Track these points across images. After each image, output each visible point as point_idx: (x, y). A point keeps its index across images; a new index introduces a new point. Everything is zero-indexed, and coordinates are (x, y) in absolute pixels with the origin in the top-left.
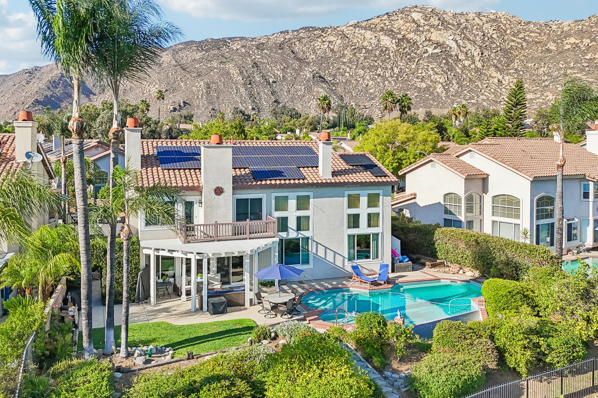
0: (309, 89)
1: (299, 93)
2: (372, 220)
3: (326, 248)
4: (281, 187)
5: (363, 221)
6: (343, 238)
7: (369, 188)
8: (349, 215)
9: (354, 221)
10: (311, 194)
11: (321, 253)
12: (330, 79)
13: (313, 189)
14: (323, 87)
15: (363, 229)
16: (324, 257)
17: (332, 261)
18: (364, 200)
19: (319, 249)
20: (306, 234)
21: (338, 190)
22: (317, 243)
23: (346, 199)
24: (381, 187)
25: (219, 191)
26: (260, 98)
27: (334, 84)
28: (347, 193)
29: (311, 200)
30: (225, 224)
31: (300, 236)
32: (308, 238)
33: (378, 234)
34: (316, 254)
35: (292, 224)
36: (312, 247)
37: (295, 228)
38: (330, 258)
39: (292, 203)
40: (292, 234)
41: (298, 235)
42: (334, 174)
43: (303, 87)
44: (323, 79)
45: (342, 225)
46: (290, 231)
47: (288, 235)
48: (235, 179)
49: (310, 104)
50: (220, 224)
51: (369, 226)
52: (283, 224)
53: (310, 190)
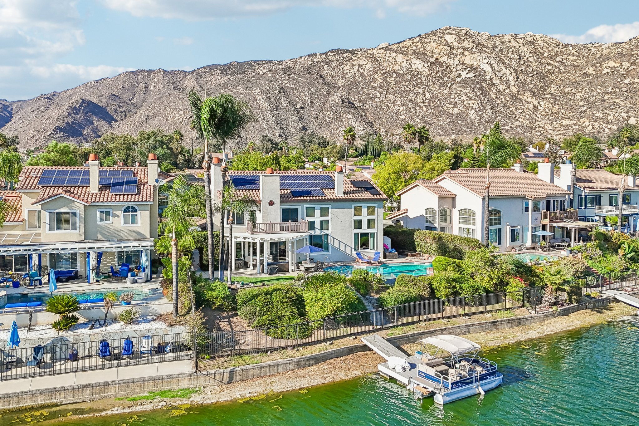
0: (338, 116)
1: (327, 119)
2: (370, 223)
3: (340, 241)
4: (311, 201)
5: (365, 224)
6: (351, 235)
7: (368, 202)
8: (355, 221)
9: (358, 224)
10: (330, 206)
11: (336, 245)
12: (360, 104)
13: (331, 203)
14: (352, 113)
15: (364, 229)
16: (338, 247)
17: (344, 250)
18: (365, 211)
19: (335, 242)
20: (327, 232)
21: (348, 204)
22: (334, 238)
23: (353, 210)
24: (376, 202)
25: (271, 203)
26: (288, 125)
27: (363, 110)
28: (353, 206)
29: (330, 210)
30: (276, 223)
31: (323, 233)
32: (328, 235)
33: (374, 233)
34: (333, 245)
35: (318, 225)
36: (330, 241)
37: (319, 228)
38: (342, 248)
39: (318, 212)
40: (318, 232)
41: (321, 233)
42: (345, 193)
43: (332, 113)
44: (352, 105)
45: (351, 227)
46: (316, 230)
47: (315, 232)
48: (282, 196)
49: (338, 131)
50: (273, 223)
51: (368, 227)
52: (312, 225)
53: (328, 203)
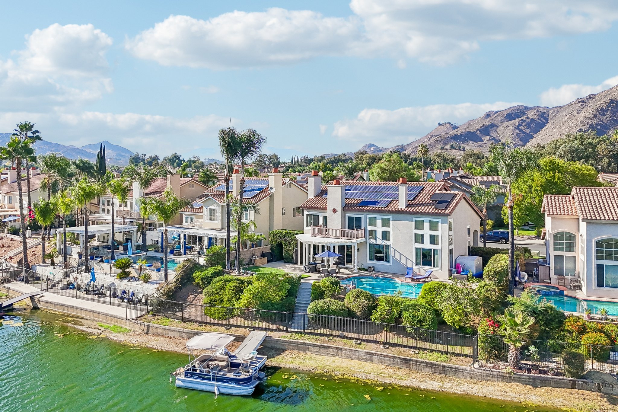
2: (433, 240)
3: (400, 254)
5: (427, 239)
6: (412, 249)
7: (430, 216)
8: (416, 234)
9: (420, 239)
10: (390, 217)
11: (397, 257)
13: (392, 215)
15: (427, 245)
16: (399, 260)
17: (405, 263)
19: (396, 254)
20: (388, 243)
21: (408, 216)
22: (395, 250)
23: (414, 223)
24: (440, 217)
25: (335, 211)
28: (414, 219)
29: (391, 222)
31: (384, 244)
32: (389, 246)
33: (437, 250)
34: (394, 257)
35: (379, 235)
37: (381, 238)
39: (379, 222)
40: (379, 242)
42: (408, 206)
45: (412, 241)
46: (377, 239)
47: (376, 242)
51: (431, 243)
52: (372, 234)
